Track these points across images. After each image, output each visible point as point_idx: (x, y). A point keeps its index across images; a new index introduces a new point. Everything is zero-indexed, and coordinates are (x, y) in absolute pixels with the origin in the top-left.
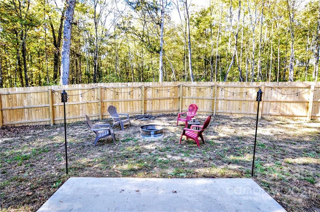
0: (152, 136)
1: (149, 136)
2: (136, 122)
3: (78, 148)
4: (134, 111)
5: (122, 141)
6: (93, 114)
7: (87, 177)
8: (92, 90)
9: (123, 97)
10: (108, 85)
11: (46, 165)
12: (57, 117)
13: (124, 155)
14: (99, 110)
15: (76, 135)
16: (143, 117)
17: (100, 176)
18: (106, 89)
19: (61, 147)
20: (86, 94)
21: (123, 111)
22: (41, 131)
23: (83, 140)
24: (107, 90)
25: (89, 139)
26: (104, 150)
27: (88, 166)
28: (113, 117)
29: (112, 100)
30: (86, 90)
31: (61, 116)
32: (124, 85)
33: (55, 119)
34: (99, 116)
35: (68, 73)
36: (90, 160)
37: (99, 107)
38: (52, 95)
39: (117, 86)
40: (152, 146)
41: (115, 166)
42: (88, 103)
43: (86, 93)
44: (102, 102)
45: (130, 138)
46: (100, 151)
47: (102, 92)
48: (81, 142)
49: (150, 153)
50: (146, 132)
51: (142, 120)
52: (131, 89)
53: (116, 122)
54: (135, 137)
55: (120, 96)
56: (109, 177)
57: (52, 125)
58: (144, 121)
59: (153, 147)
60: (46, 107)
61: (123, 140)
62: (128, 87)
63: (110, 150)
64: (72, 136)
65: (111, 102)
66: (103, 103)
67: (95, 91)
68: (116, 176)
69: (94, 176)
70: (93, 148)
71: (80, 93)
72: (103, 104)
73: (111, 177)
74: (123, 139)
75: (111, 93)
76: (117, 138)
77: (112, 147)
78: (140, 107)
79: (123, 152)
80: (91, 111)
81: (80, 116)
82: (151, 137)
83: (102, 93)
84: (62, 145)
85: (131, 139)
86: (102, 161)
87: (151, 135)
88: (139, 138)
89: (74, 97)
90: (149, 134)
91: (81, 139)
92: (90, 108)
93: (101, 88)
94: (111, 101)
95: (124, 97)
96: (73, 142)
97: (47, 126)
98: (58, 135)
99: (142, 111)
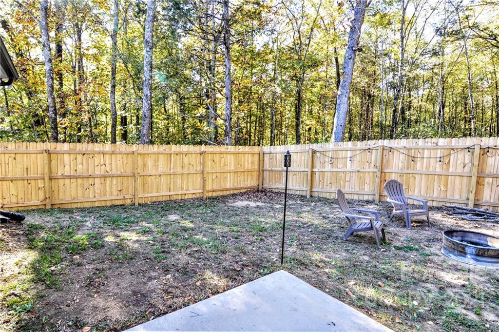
0: (469, 256)
1: (461, 256)
2: (446, 219)
3: (320, 236)
4: (449, 197)
5: (395, 247)
6: (365, 190)
7: (301, 279)
8: (368, 151)
9: (425, 166)
10: (396, 144)
11: (274, 244)
12: (315, 188)
13: (383, 271)
14: (376, 184)
15: (329, 218)
16: (467, 212)
17: (318, 286)
18: (392, 150)
19: (303, 228)
20: (358, 158)
21: (422, 194)
22: (294, 202)
23: (335, 226)
24: (393, 152)
25: (343, 228)
26: (354, 251)
27: (316, 265)
28: (394, 201)
29: (401, 169)
30: (358, 152)
31: (320, 187)
32: (430, 144)
33: (313, 190)
34: (374, 195)
35: (343, 125)
36: (325, 258)
37: (377, 180)
38: (313, 156)
39: (414, 145)
40: (456, 276)
41: (352, 283)
42: (359, 171)
43: (358, 156)
44: (382, 172)
45: (417, 247)
46: (348, 250)
47: (384, 154)
48: (330, 228)
49: (441, 288)
50: (453, 244)
51: (463, 219)
52: (446, 152)
53: (398, 211)
54: (427, 248)
55: (419, 165)
56: (329, 293)
57: (308, 197)
58: (467, 222)
59: (459, 281)
60: (305, 173)
61: (398, 245)
62: (437, 147)
63: (364, 255)
64: (324, 217)
65: (400, 174)
66: (385, 174)
67: (372, 152)
68: (339, 298)
69: (309, 282)
70: (340, 244)
71: (349, 156)
72: (383, 177)
73: (331, 295)
74: (401, 244)
75: (401, 158)
76: (389, 240)
77: (371, 252)
78: (465, 190)
79: (384, 267)
80: (362, 184)
81: (346, 190)
82: (467, 259)
83: (384, 156)
84: (305, 226)
85: (417, 250)
86: (340, 267)
87: (466, 254)
88: (437, 252)
89: (340, 160)
90: (461, 252)
91: (332, 225)
92: (361, 180)
93: (383, 149)
94: (400, 171)
95: (428, 168)
96: (320, 227)
97: (302, 198)
98: (308, 211)
99: (468, 199)
